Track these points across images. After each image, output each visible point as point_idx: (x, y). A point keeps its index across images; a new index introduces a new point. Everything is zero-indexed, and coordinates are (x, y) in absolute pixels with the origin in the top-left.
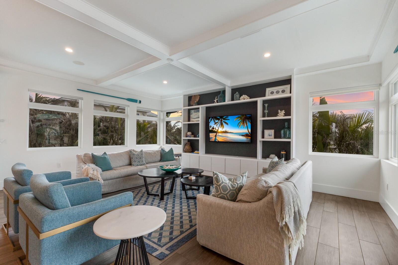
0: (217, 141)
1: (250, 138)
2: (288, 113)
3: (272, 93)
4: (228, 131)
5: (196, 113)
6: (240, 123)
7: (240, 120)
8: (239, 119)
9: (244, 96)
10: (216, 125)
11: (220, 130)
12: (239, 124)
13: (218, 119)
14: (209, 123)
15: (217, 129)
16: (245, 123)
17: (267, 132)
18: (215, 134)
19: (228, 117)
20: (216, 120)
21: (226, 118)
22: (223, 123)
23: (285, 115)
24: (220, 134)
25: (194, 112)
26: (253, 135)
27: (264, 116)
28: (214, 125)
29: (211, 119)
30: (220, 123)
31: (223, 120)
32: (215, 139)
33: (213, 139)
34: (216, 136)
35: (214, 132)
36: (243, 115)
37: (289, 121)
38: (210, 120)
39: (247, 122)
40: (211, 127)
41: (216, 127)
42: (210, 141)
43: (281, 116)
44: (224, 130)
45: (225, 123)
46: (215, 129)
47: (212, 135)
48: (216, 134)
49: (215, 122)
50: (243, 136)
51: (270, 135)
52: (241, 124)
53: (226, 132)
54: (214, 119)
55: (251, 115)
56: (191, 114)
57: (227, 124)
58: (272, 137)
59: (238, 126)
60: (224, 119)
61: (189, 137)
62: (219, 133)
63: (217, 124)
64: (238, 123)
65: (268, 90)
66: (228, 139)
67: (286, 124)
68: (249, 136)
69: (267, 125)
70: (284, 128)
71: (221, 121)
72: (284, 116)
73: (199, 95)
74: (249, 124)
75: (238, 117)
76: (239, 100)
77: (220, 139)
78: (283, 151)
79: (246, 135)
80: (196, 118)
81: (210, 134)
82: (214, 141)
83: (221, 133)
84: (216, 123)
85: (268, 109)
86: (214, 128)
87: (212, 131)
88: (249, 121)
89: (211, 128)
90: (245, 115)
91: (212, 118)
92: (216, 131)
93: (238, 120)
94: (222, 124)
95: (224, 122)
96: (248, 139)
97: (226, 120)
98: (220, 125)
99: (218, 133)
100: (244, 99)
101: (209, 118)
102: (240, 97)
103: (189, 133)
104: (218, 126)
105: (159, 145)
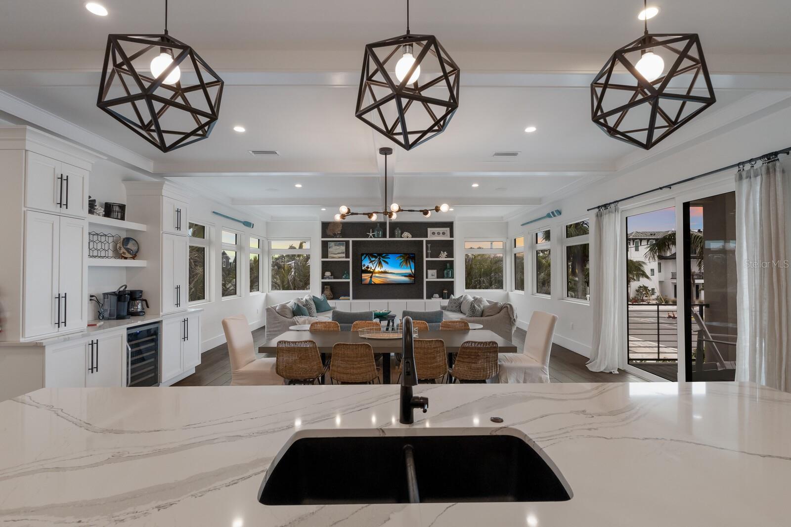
0: (373, 283)
2: (451, 254)
3: (434, 233)
4: (387, 271)
5: (338, 247)
6: (403, 262)
7: (403, 260)
8: (402, 258)
9: (406, 234)
10: (371, 263)
11: (378, 269)
13: (376, 257)
14: (362, 261)
15: (373, 268)
16: (408, 263)
17: (430, 272)
18: (370, 275)
19: (389, 255)
20: (372, 258)
21: (385, 256)
22: (383, 262)
23: (448, 256)
24: (377, 275)
25: (335, 245)
26: (417, 276)
27: (427, 257)
28: (369, 263)
29: (365, 256)
30: (378, 261)
32: (371, 280)
33: (368, 281)
34: (371, 277)
35: (370, 272)
36: (406, 254)
37: (452, 263)
38: (363, 257)
39: (411, 262)
40: (364, 265)
41: (372, 266)
43: (443, 257)
44: (383, 270)
45: (385, 261)
47: (366, 276)
48: (372, 275)
49: (370, 260)
50: (406, 276)
51: (432, 275)
52: (404, 264)
53: (385, 272)
54: (369, 256)
55: (414, 254)
56: (330, 247)
57: (387, 263)
58: (435, 277)
59: (401, 265)
60: (383, 257)
61: (330, 279)
62: (376, 273)
63: (373, 263)
64: (400, 263)
65: (430, 230)
66: (388, 280)
67: (448, 265)
69: (431, 265)
70: (446, 268)
71: (379, 259)
72: (447, 258)
73: (341, 223)
74: (412, 264)
75: (400, 257)
76: (401, 237)
77: (376, 280)
78: (445, 291)
79: (409, 276)
80: (338, 253)
81: (363, 275)
82: (368, 283)
83: (378, 273)
85: (430, 250)
86: (369, 267)
87: (366, 271)
88: (412, 261)
89: (365, 267)
90: (409, 254)
91: (367, 254)
92: (371, 270)
93: (400, 260)
94: (380, 263)
95: (383, 260)
97: (386, 258)
98: (378, 264)
100: (407, 237)
101: (362, 254)
102: (402, 233)
103: (328, 274)
104: (375, 265)
105: (262, 292)
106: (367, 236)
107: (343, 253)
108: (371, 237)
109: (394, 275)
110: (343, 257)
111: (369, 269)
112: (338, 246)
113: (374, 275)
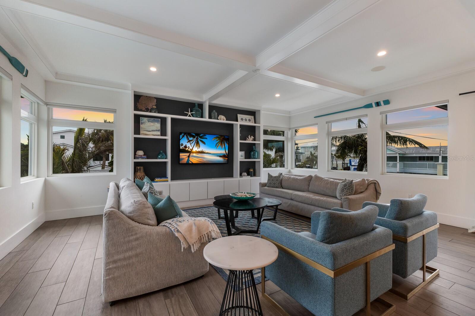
0: (190, 162)
1: (227, 159)
3: (242, 119)
4: (204, 151)
5: (152, 124)
6: (218, 143)
7: (218, 141)
8: (218, 139)
9: (221, 117)
10: (189, 143)
11: (195, 149)
12: (217, 145)
13: (194, 137)
14: (180, 140)
15: (191, 148)
16: (223, 144)
18: (188, 154)
19: (206, 136)
20: (190, 137)
21: (203, 136)
22: (200, 142)
23: (254, 140)
24: (194, 155)
25: (149, 122)
26: (229, 157)
28: (187, 142)
29: (183, 135)
30: (196, 141)
31: (199, 138)
32: (188, 160)
33: (185, 161)
34: (189, 157)
35: (187, 152)
36: (221, 136)
38: (181, 136)
39: (225, 143)
40: (182, 145)
41: (190, 146)
42: (180, 163)
43: (250, 140)
44: (200, 150)
45: (202, 141)
46: (189, 148)
47: (183, 156)
48: (190, 155)
49: (188, 139)
50: (220, 156)
51: (242, 156)
52: (220, 145)
53: (202, 152)
54: (187, 136)
55: (229, 136)
56: (142, 123)
57: (204, 143)
58: (243, 158)
59: (216, 146)
60: (201, 137)
61: (143, 158)
62: (194, 153)
63: (191, 142)
64: (216, 143)
65: (240, 116)
66: (204, 160)
67: (254, 147)
68: (226, 157)
70: (252, 150)
71: (197, 139)
72: (252, 141)
73: (155, 98)
74: (227, 145)
75: (217, 137)
76: (218, 119)
77: (194, 160)
78: (251, 169)
79: (223, 156)
80: (152, 131)
81: (181, 154)
82: (185, 163)
83: (196, 153)
84: (189, 141)
86: (188, 146)
87: (184, 151)
88: (227, 143)
89: (183, 146)
90: (224, 136)
91: (185, 134)
92: (189, 150)
93: (216, 141)
94: (197, 143)
95: (200, 140)
96: (226, 160)
97: (203, 138)
98: (196, 144)
99: (192, 153)
101: (181, 133)
102: (218, 116)
103: (140, 153)
104: (193, 145)
105: (38, 177)
106: (186, 115)
107: (158, 131)
108: (190, 116)
109: (210, 155)
110: (159, 135)
111: (187, 149)
112: (152, 122)
113: (191, 154)
